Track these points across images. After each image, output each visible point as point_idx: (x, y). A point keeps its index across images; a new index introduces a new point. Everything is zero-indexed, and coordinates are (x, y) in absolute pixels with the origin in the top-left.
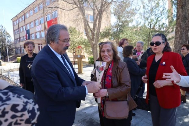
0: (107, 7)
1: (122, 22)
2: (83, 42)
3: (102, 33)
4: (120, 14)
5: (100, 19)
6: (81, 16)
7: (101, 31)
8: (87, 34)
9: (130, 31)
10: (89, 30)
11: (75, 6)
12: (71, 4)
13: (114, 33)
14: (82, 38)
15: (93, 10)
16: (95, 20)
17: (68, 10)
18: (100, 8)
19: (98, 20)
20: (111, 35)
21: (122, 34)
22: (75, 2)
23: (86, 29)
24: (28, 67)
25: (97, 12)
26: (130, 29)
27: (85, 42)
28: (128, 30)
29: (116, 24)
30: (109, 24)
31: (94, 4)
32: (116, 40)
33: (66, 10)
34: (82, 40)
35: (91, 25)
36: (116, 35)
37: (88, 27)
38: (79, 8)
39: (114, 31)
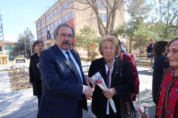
0: (120, 5)
1: (136, 18)
2: (97, 40)
3: (115, 31)
4: (134, 11)
5: (114, 16)
6: (94, 15)
7: (114, 28)
8: (100, 32)
9: (145, 28)
10: (103, 28)
11: (89, 6)
12: (85, 4)
13: (128, 30)
14: (96, 36)
15: (106, 9)
16: (108, 18)
17: (82, 10)
18: (113, 6)
19: (111, 18)
20: (125, 32)
21: (136, 31)
22: (88, 2)
23: (99, 28)
24: (37, 65)
25: (111, 11)
26: (145, 25)
27: (99, 40)
28: (143, 27)
29: (129, 21)
30: (122, 22)
31: (107, 2)
32: (130, 37)
33: (80, 10)
34: (96, 38)
35: (105, 24)
36: (130, 32)
37: (101, 25)
38: (92, 7)
39: (128, 28)
